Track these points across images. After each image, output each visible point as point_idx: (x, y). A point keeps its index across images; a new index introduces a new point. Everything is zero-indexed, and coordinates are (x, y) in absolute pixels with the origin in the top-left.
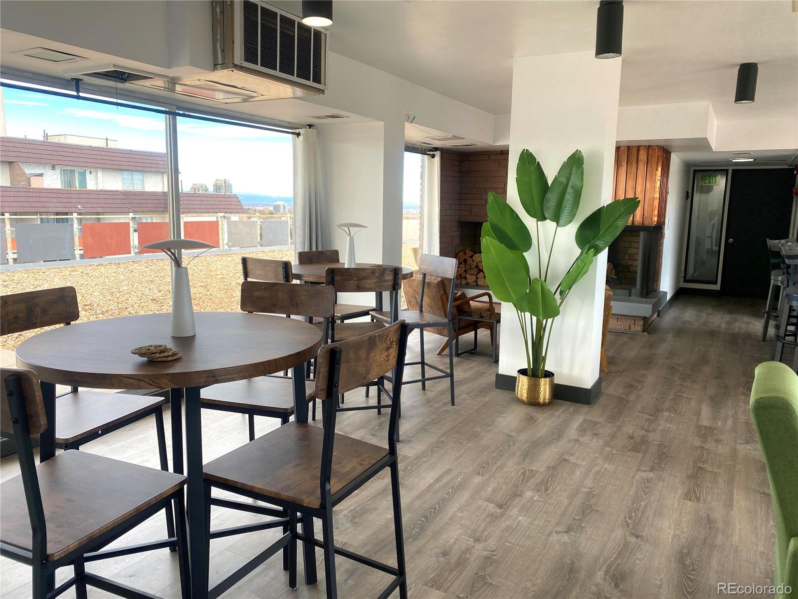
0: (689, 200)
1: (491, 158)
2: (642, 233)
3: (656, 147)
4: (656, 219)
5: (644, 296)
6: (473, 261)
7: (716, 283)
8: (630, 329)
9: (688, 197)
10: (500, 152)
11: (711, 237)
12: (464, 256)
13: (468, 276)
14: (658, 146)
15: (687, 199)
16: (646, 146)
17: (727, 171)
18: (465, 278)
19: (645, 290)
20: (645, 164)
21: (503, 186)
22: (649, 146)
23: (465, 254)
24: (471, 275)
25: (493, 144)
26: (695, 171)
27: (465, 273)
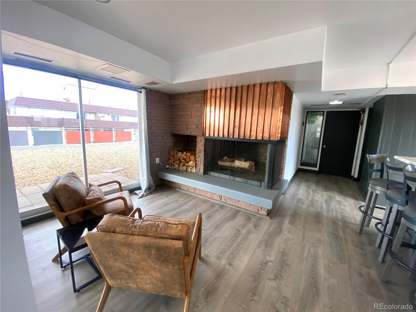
0: (304, 126)
1: (185, 97)
2: (269, 145)
3: (280, 83)
4: (279, 135)
5: (270, 188)
6: (177, 156)
7: (316, 167)
8: (258, 212)
9: (304, 124)
10: (189, 93)
11: (312, 142)
12: (173, 153)
13: (175, 165)
14: (281, 82)
15: (303, 126)
16: (273, 82)
17: (324, 112)
18: (174, 165)
19: (271, 184)
20: (271, 96)
21: (191, 114)
22: (275, 82)
23: (174, 152)
24: (176, 164)
25: (171, 83)
26: (307, 112)
27: (173, 162)
